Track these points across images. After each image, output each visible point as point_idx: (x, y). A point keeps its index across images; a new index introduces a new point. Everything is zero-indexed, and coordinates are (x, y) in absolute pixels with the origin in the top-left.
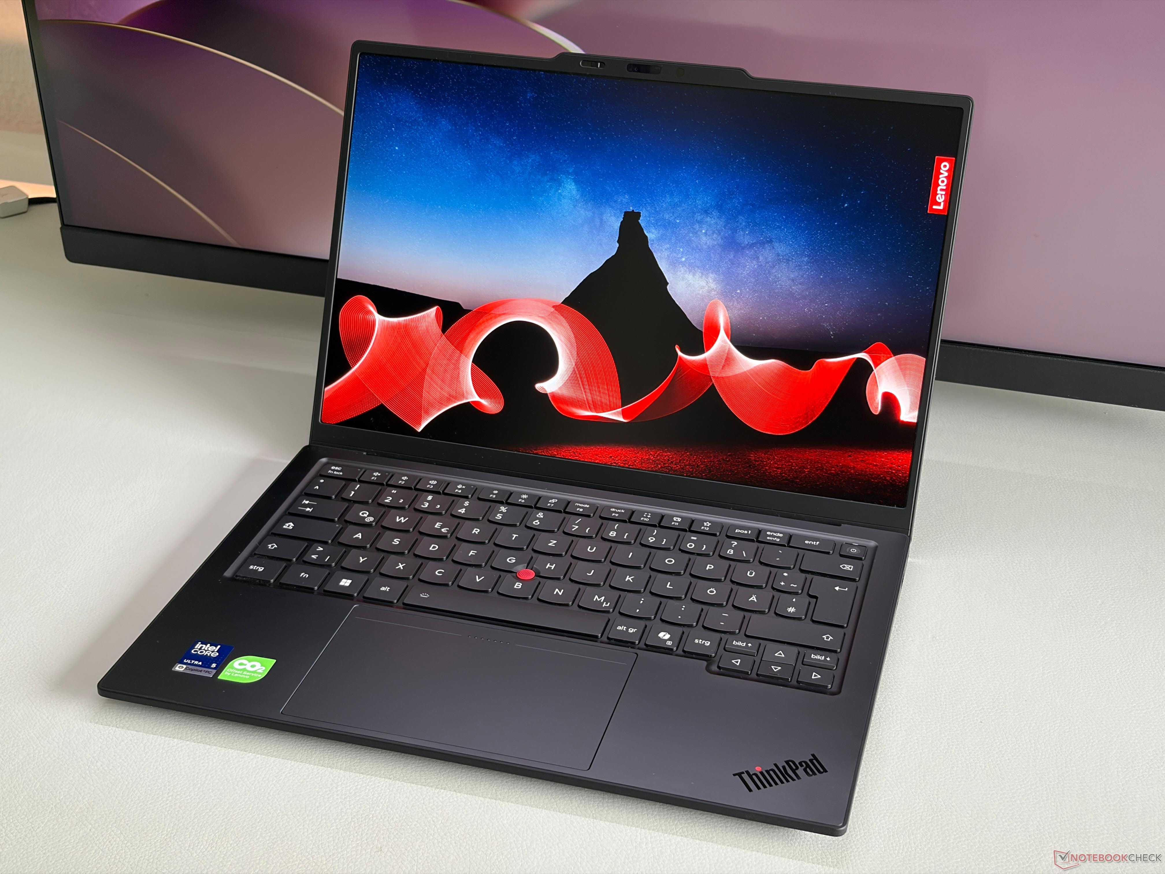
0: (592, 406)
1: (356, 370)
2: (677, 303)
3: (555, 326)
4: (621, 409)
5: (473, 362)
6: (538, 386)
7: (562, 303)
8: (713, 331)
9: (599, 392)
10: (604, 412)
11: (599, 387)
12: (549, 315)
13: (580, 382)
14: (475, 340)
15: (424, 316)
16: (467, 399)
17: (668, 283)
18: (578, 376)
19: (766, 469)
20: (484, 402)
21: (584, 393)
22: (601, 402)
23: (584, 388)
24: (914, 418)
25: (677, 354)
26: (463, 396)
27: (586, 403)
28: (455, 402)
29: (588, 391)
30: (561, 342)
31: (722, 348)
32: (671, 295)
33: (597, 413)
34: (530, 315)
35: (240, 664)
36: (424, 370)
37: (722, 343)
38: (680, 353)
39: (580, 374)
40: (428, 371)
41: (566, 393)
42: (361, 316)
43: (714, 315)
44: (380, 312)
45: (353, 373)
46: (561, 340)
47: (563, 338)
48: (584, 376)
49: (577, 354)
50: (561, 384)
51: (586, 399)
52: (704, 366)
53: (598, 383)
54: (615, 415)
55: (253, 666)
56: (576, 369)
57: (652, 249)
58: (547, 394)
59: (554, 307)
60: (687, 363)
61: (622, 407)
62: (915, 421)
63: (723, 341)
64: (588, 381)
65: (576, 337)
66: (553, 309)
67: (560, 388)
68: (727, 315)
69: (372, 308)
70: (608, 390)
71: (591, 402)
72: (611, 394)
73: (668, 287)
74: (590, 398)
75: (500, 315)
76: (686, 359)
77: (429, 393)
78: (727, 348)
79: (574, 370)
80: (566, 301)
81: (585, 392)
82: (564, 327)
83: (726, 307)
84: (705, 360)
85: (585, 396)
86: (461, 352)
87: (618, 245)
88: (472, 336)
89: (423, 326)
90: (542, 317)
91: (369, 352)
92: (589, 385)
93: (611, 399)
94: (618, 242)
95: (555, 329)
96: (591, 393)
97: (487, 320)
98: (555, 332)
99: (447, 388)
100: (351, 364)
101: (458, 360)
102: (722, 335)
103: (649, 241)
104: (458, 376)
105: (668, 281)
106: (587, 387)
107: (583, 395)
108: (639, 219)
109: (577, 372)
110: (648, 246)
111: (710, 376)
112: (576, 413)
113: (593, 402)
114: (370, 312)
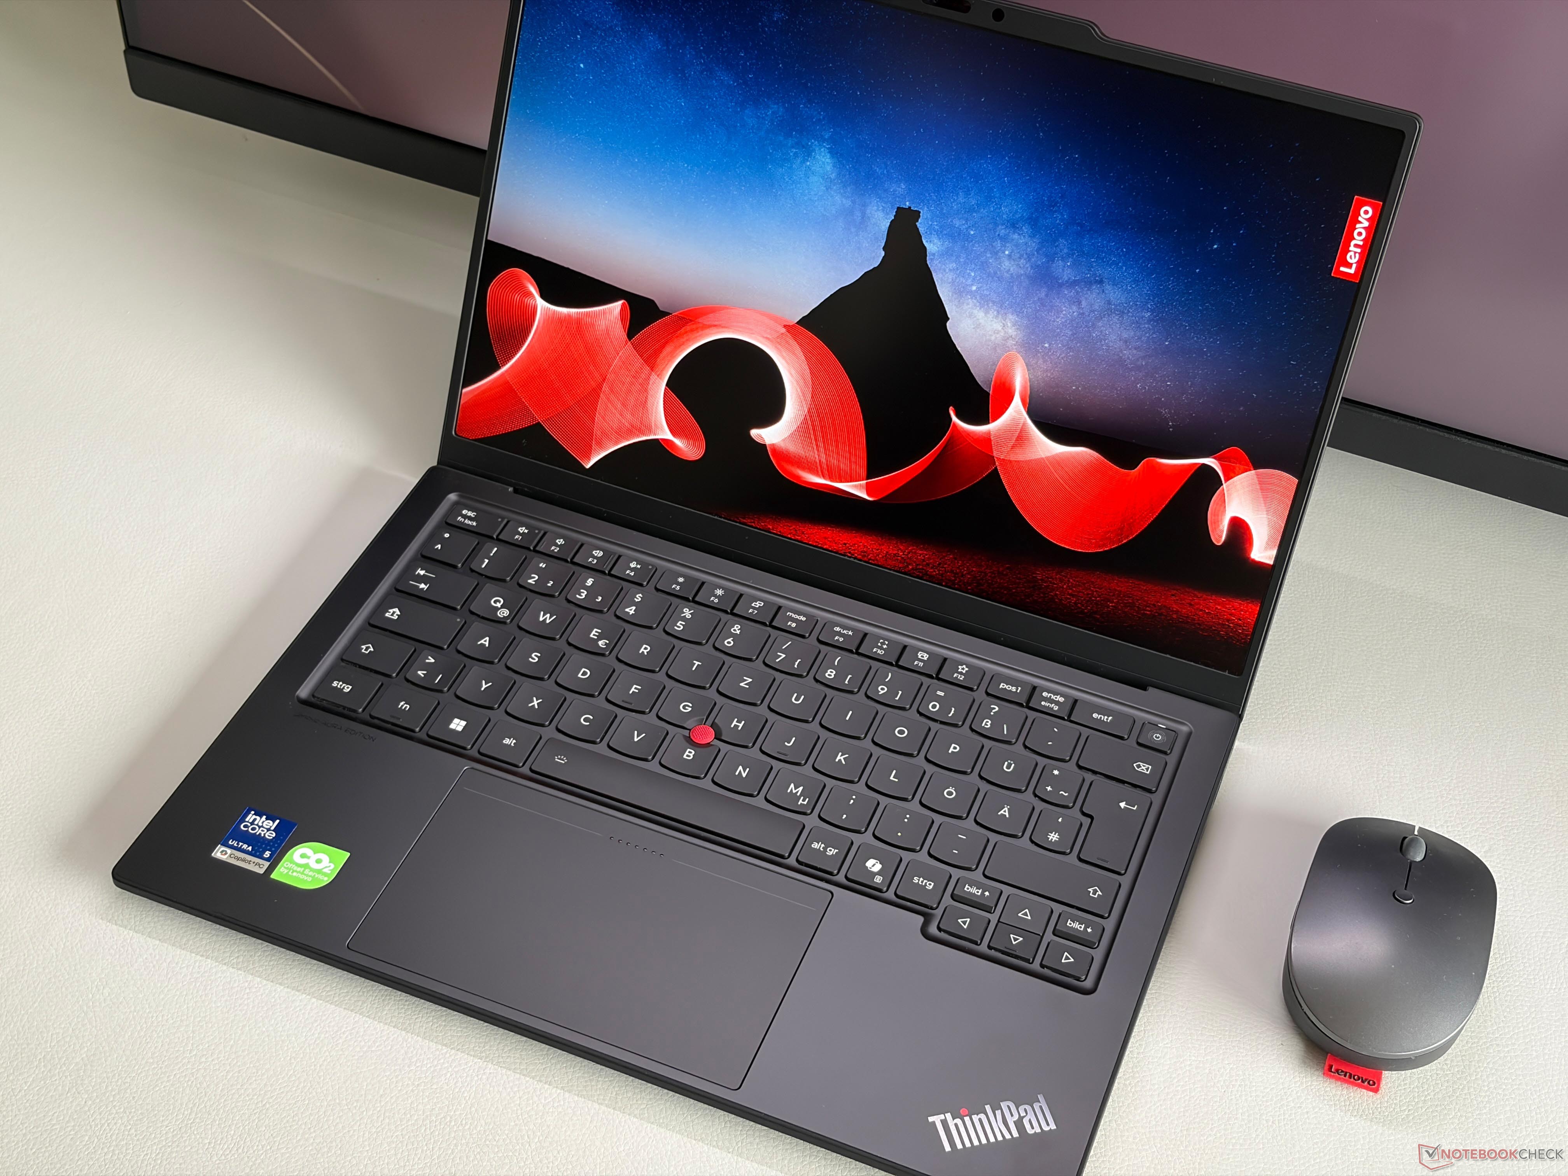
0: (826, 472)
1: (507, 371)
2: (959, 349)
3: (785, 354)
4: (865, 482)
5: (667, 385)
6: (754, 433)
7: (797, 323)
8: (1005, 395)
9: (838, 454)
10: (841, 482)
11: (837, 446)
12: (778, 337)
13: (813, 437)
14: (673, 356)
15: (604, 312)
16: (655, 434)
17: (948, 319)
18: (811, 427)
19: (1056, 595)
20: (678, 442)
21: (816, 451)
22: (840, 469)
23: (817, 445)
24: (1270, 558)
25: (951, 419)
26: (650, 431)
27: (818, 464)
28: (638, 436)
29: (822, 450)
30: (790, 377)
31: (1014, 421)
32: (951, 336)
33: (831, 481)
34: (751, 332)
35: (303, 856)
36: (600, 386)
37: (1014, 414)
38: (954, 419)
39: (813, 425)
40: (605, 388)
41: (793, 448)
42: (517, 297)
43: (1009, 373)
44: (543, 296)
45: (503, 374)
46: (791, 374)
47: (793, 372)
48: (818, 428)
49: (812, 397)
50: (786, 434)
51: (818, 461)
52: (986, 440)
53: (837, 441)
54: (856, 489)
55: (319, 861)
56: (808, 417)
57: (931, 266)
58: (765, 445)
59: (785, 326)
60: (963, 434)
61: (867, 479)
62: (1271, 562)
63: (1016, 410)
64: (823, 437)
65: (812, 373)
66: (784, 330)
67: (784, 440)
68: (1027, 376)
69: (533, 289)
70: (850, 453)
71: (825, 467)
72: (853, 459)
73: (948, 324)
74: (824, 460)
75: (710, 326)
76: (962, 428)
77: (604, 419)
78: (1022, 421)
79: (805, 419)
80: (804, 322)
81: (818, 450)
82: (797, 357)
83: (1027, 365)
84: (989, 433)
85: (817, 456)
86: (652, 369)
87: (883, 253)
88: (668, 349)
89: (602, 324)
90: (767, 338)
91: (525, 350)
92: (824, 442)
93: (853, 466)
94: (884, 248)
95: (784, 358)
96: (826, 454)
97: (692, 331)
98: (784, 362)
99: (629, 416)
100: (500, 361)
101: (648, 378)
102: (1017, 401)
103: (928, 255)
104: (646, 402)
105: (949, 316)
106: (821, 444)
107: (815, 454)
108: (918, 221)
109: (809, 422)
110: (926, 261)
111: (993, 457)
112: (804, 478)
113: (827, 466)
114: (530, 294)
